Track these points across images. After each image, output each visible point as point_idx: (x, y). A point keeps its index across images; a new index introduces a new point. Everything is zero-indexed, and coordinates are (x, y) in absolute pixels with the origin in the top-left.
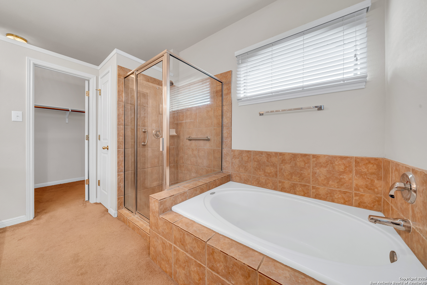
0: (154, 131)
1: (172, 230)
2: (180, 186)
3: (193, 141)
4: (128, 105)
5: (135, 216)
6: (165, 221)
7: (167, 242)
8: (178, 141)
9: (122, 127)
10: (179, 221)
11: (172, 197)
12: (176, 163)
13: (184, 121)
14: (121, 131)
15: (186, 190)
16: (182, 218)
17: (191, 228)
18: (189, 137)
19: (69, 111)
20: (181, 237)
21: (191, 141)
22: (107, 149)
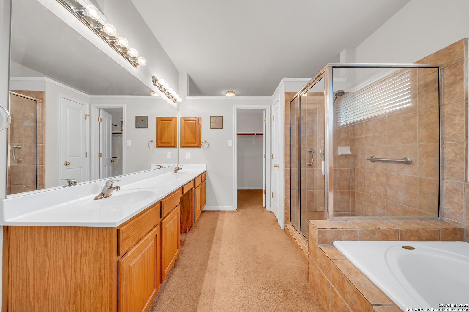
0: (321, 150)
1: (330, 266)
2: (348, 220)
3: (379, 163)
4: (294, 126)
5: (299, 235)
6: (323, 253)
7: (324, 277)
8: (354, 162)
9: (289, 147)
10: (340, 260)
11: (334, 231)
12: (352, 189)
13: (364, 136)
14: (288, 152)
15: (356, 228)
16: (345, 260)
17: (353, 276)
18: (372, 157)
19: (255, 134)
20: (340, 280)
21: (376, 163)
22: (277, 167)
